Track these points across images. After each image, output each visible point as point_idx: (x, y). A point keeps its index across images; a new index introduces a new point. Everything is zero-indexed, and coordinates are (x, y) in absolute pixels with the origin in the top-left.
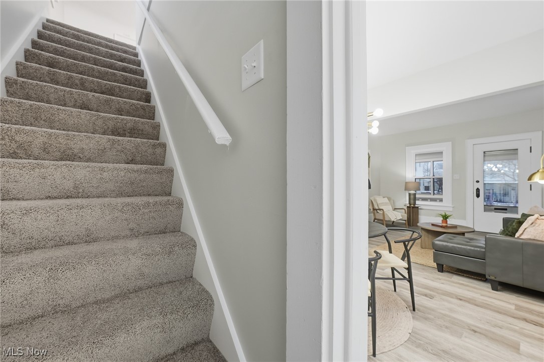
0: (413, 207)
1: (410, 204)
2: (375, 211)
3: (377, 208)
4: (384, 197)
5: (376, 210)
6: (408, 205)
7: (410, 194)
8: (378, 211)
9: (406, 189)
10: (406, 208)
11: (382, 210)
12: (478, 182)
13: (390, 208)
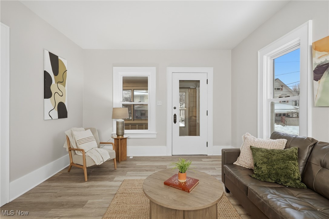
0: (121, 139)
1: (118, 135)
2: (72, 151)
3: (75, 147)
4: (86, 129)
5: (74, 150)
6: (116, 137)
7: (117, 123)
8: (76, 151)
9: (114, 117)
10: (113, 141)
11: (82, 150)
12: (175, 108)
13: (95, 144)
